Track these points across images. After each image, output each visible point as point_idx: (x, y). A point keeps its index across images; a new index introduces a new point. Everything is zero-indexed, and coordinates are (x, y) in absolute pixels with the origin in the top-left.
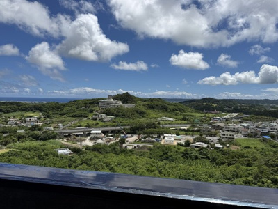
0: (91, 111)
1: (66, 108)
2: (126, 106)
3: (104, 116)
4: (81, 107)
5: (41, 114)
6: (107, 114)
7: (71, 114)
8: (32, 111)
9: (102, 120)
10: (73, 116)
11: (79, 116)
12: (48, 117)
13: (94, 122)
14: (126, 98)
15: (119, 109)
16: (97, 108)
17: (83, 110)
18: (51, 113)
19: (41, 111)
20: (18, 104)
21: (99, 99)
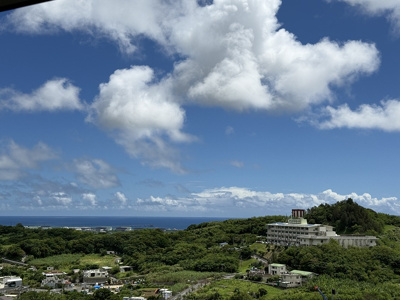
0: (246, 255)
1: (181, 246)
2: (348, 241)
3: (281, 268)
4: (219, 242)
5: (118, 260)
6: (291, 266)
7: (193, 263)
8: (97, 252)
9: (276, 282)
10: (196, 269)
11: (213, 269)
12: (136, 268)
13: (255, 287)
14: (347, 217)
15: (326, 250)
16: (261, 246)
17: (224, 250)
18: (142, 257)
19: (119, 251)
20: (68, 235)
21: (268, 220)
